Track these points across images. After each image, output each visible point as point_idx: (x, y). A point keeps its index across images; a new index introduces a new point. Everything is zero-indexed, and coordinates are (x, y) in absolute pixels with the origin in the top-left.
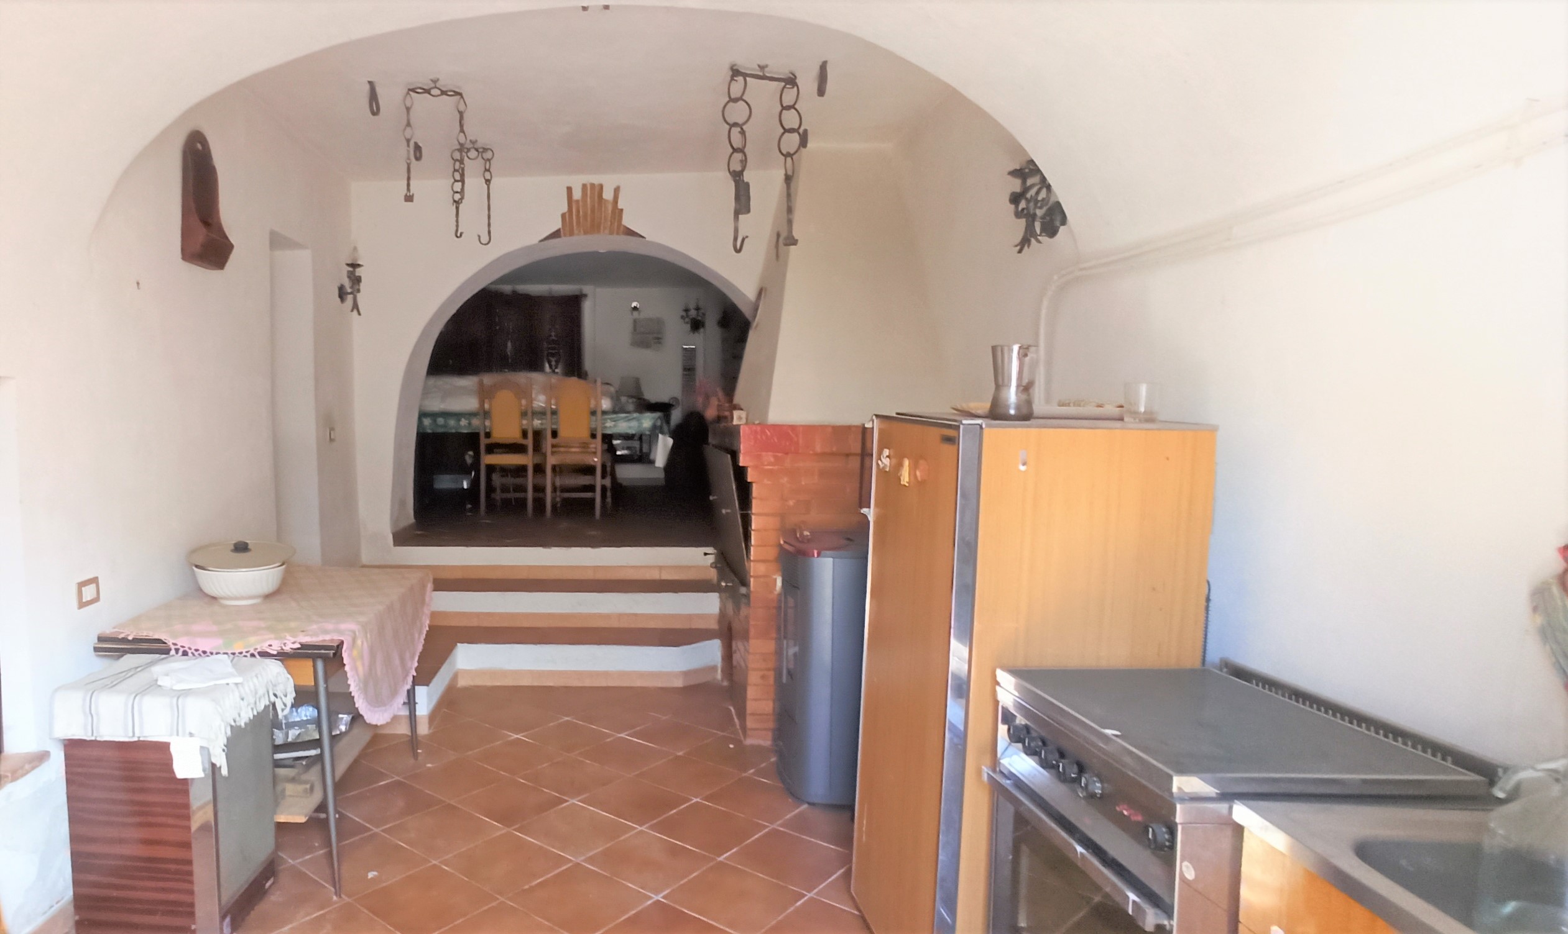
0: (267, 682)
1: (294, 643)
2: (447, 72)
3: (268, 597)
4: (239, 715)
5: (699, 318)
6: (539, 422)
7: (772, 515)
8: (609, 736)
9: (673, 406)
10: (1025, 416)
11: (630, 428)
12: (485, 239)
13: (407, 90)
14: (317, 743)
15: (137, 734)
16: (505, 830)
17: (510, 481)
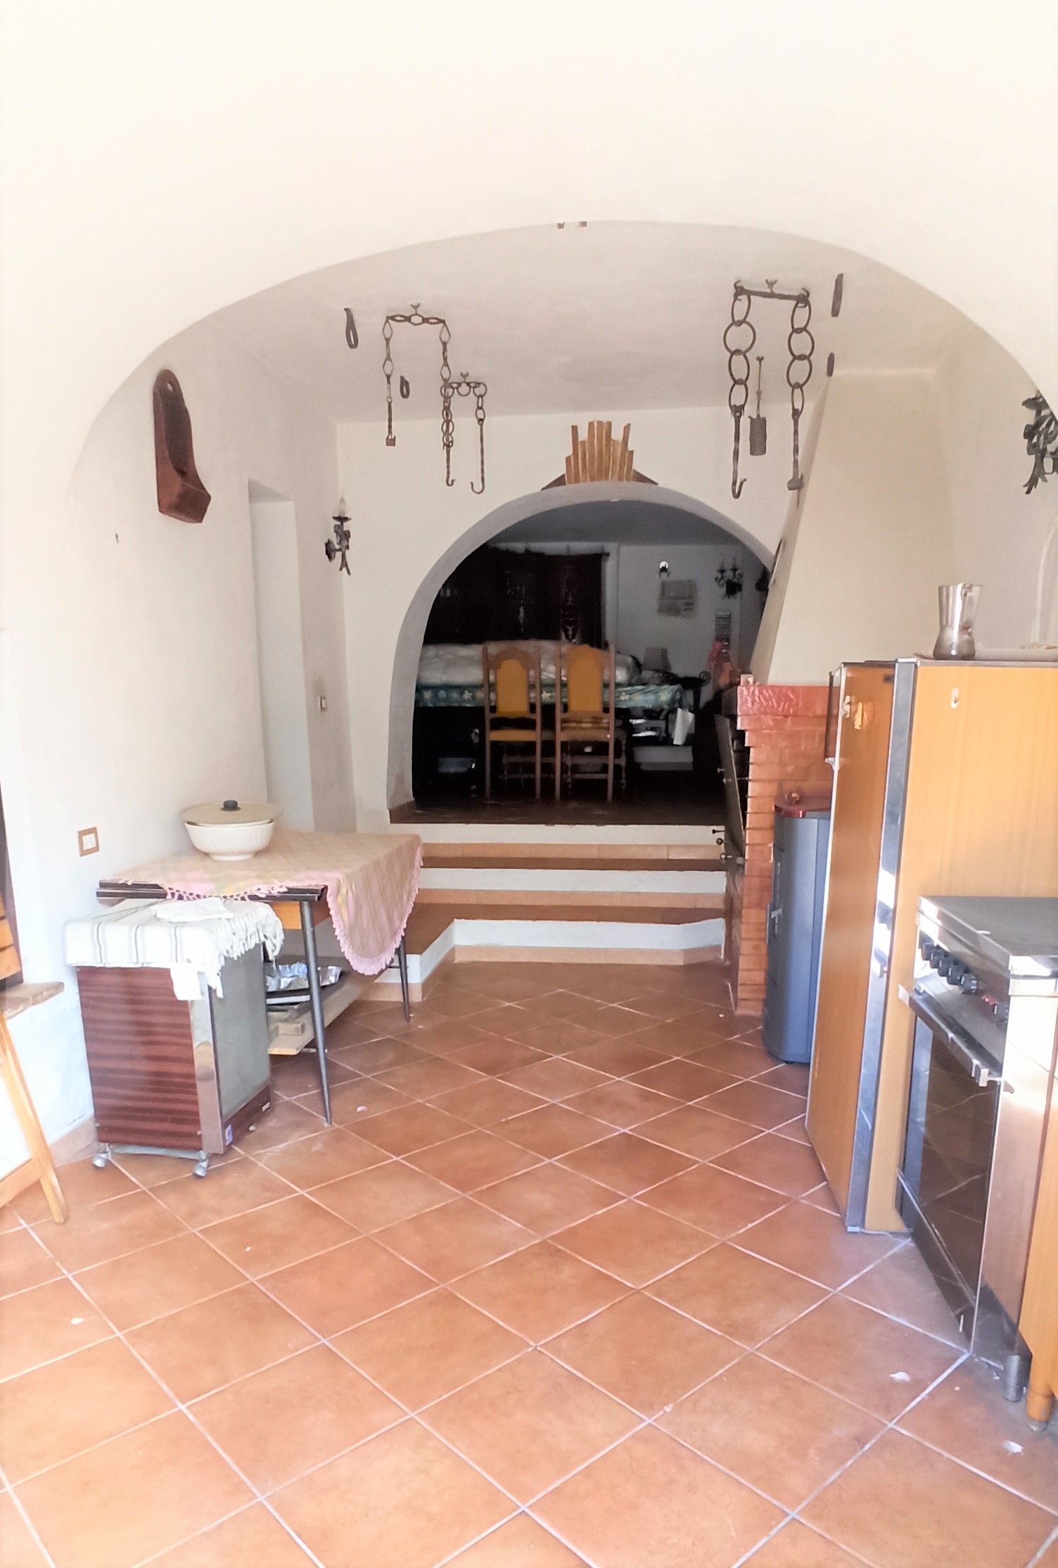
0: (257, 922)
1: (281, 887)
2: (429, 299)
3: (258, 853)
4: (232, 948)
5: (735, 580)
6: (549, 695)
7: (770, 781)
8: (601, 1005)
9: (704, 681)
10: (968, 656)
11: (646, 701)
12: (478, 487)
13: (385, 319)
14: (307, 991)
15: (141, 960)
16: (489, 1077)
17: (517, 759)
